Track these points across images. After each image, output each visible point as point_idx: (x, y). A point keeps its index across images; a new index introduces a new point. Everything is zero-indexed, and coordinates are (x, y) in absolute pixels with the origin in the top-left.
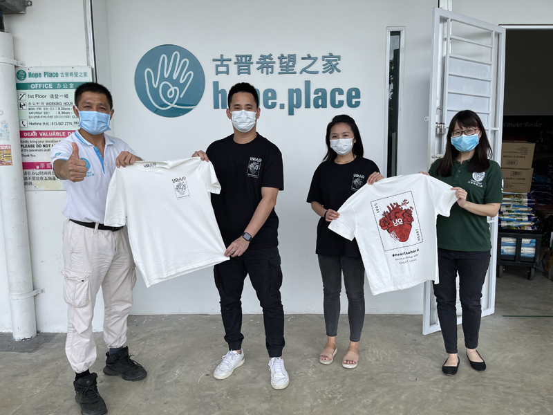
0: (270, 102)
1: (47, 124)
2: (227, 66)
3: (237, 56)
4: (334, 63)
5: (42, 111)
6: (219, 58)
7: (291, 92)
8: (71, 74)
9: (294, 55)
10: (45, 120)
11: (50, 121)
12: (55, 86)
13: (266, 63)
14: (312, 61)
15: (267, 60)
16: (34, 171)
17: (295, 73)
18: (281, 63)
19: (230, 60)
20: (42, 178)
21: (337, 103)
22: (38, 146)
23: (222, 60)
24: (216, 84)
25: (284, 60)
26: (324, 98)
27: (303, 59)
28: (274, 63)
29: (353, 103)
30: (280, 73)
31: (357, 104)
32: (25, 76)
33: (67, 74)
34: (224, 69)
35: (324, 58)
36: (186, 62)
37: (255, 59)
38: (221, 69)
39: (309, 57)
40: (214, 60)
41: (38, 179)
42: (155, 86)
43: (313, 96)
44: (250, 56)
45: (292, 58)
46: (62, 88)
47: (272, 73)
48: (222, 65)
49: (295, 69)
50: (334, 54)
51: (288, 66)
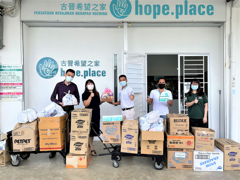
0: (78, 74)
1: (8, 81)
2: (65, 64)
3: (68, 61)
4: (98, 63)
5: (6, 77)
6: (63, 61)
7: (85, 71)
8: (16, 67)
9: (86, 61)
10: (7, 80)
11: (9, 80)
12: (11, 70)
13: (77, 63)
14: (91, 63)
16: (3, 95)
18: (82, 63)
19: (66, 62)
20: (5, 98)
21: (99, 75)
22: (4, 88)
23: (64, 62)
24: (62, 69)
25: (83, 62)
26: (95, 73)
27: (88, 62)
28: (80, 63)
29: (104, 75)
30: (81, 66)
31: (105, 75)
32: (2, 67)
33: (15, 67)
34: (64, 64)
35: (94, 62)
36: (52, 62)
37: (74, 62)
38: (63, 64)
40: (61, 62)
41: (4, 98)
42: (43, 69)
43: (91, 73)
44: (72, 61)
45: (85, 62)
46: (13, 71)
47: (79, 66)
49: (86, 65)
50: (98, 61)
51: (84, 64)
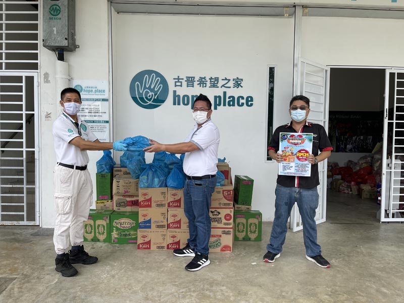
2: (181, 82)
3: (187, 77)
4: (239, 82)
7: (216, 97)
9: (218, 78)
13: (202, 82)
14: (227, 81)
15: (203, 80)
17: (218, 87)
18: (211, 82)
19: (183, 79)
21: (240, 104)
23: (178, 79)
24: (175, 92)
25: (212, 80)
26: (233, 101)
27: (223, 80)
28: (207, 81)
29: (249, 104)
30: (210, 87)
31: (252, 105)
35: (234, 79)
36: (158, 79)
37: (197, 79)
38: (178, 84)
39: (226, 79)
40: (174, 79)
42: (141, 92)
43: (227, 100)
44: (194, 77)
47: (205, 87)
48: (178, 82)
49: (218, 85)
50: (239, 78)
51: (214, 83)
